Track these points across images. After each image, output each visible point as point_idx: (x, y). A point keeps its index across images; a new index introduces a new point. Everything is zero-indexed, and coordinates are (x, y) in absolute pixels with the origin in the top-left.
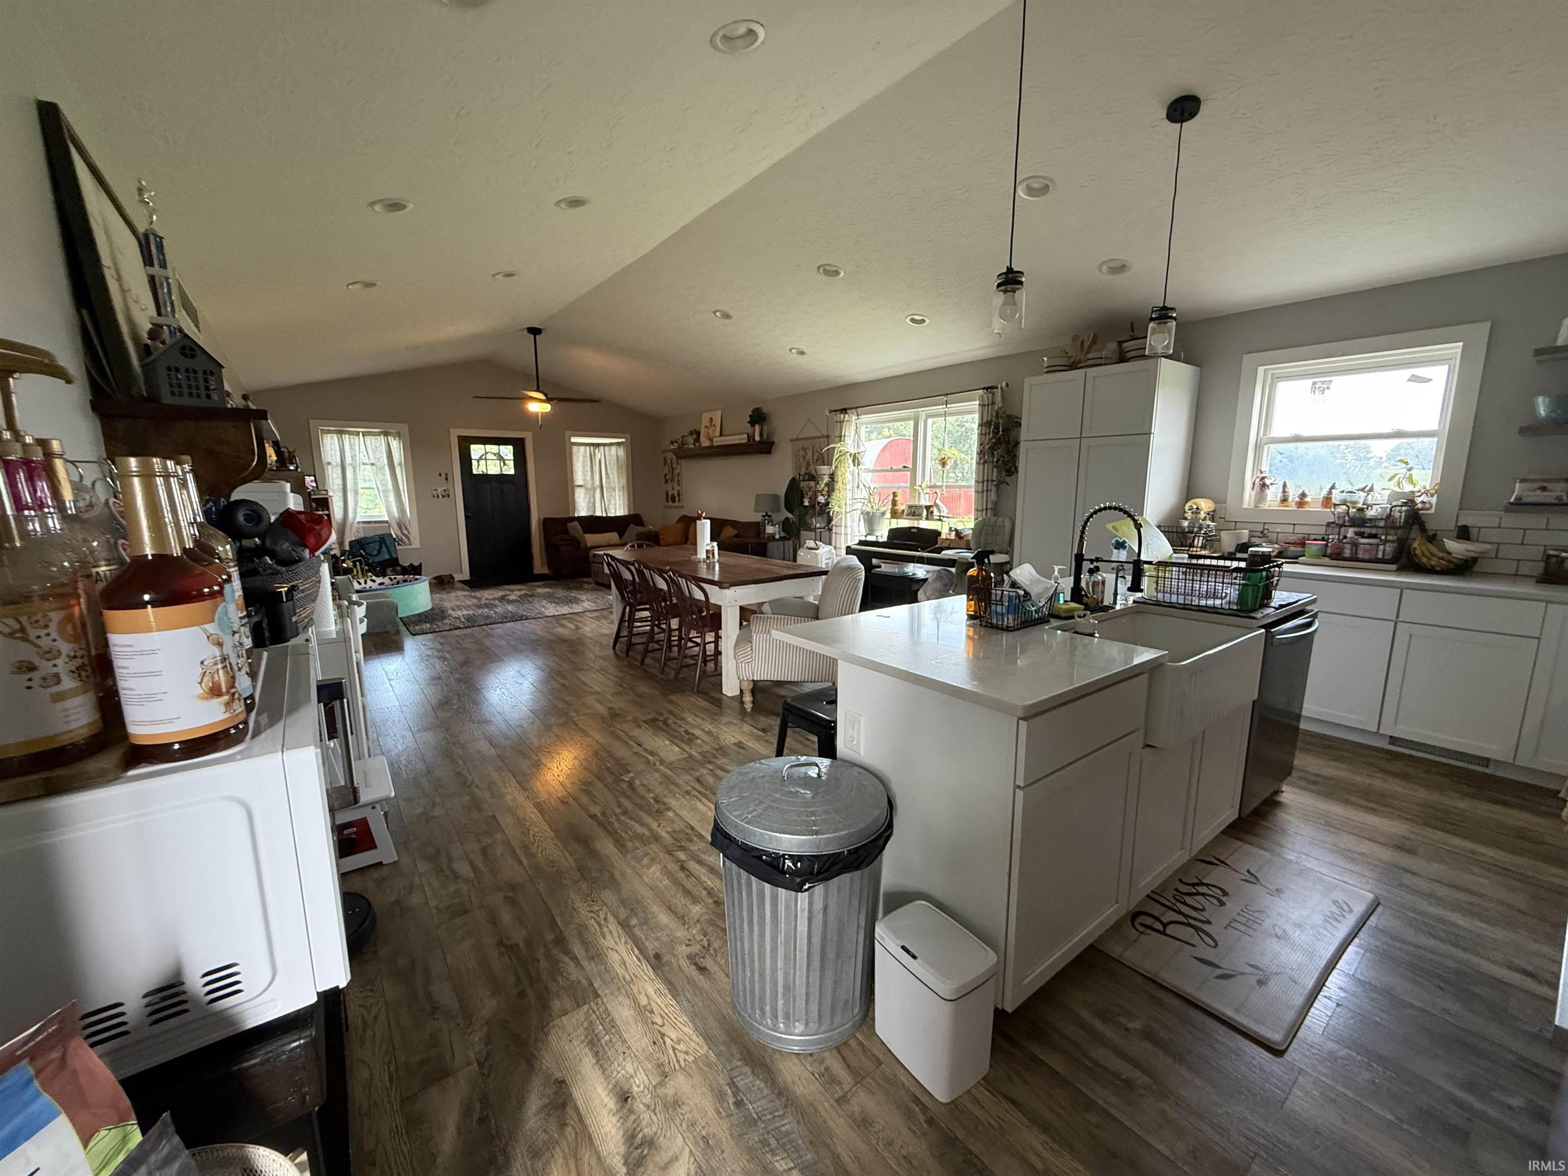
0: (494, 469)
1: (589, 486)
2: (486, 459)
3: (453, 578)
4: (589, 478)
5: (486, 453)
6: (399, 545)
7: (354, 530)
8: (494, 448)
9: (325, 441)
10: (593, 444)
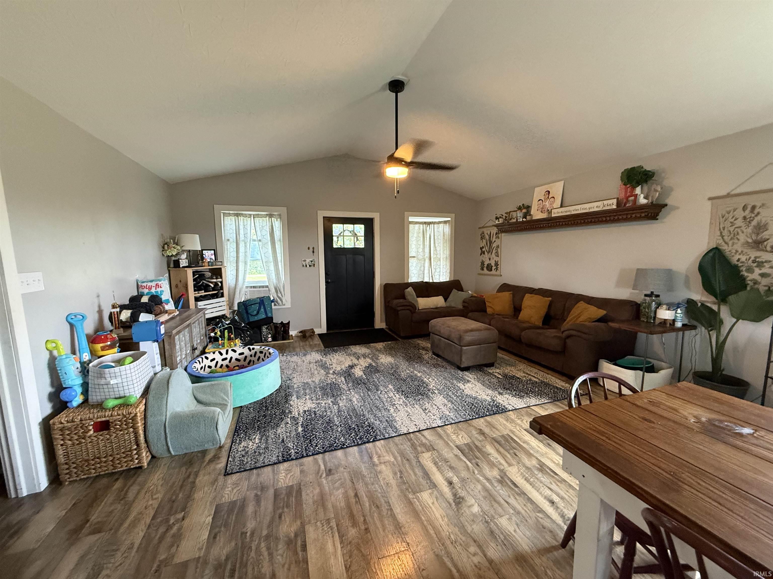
0: (349, 243)
1: (420, 257)
2: (343, 236)
3: (313, 332)
4: (421, 250)
5: (344, 231)
6: (275, 305)
7: (243, 292)
8: (350, 227)
9: (226, 222)
10: (425, 223)
